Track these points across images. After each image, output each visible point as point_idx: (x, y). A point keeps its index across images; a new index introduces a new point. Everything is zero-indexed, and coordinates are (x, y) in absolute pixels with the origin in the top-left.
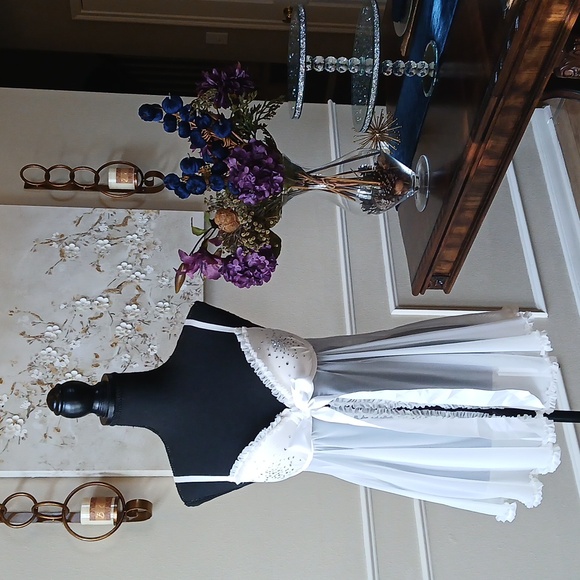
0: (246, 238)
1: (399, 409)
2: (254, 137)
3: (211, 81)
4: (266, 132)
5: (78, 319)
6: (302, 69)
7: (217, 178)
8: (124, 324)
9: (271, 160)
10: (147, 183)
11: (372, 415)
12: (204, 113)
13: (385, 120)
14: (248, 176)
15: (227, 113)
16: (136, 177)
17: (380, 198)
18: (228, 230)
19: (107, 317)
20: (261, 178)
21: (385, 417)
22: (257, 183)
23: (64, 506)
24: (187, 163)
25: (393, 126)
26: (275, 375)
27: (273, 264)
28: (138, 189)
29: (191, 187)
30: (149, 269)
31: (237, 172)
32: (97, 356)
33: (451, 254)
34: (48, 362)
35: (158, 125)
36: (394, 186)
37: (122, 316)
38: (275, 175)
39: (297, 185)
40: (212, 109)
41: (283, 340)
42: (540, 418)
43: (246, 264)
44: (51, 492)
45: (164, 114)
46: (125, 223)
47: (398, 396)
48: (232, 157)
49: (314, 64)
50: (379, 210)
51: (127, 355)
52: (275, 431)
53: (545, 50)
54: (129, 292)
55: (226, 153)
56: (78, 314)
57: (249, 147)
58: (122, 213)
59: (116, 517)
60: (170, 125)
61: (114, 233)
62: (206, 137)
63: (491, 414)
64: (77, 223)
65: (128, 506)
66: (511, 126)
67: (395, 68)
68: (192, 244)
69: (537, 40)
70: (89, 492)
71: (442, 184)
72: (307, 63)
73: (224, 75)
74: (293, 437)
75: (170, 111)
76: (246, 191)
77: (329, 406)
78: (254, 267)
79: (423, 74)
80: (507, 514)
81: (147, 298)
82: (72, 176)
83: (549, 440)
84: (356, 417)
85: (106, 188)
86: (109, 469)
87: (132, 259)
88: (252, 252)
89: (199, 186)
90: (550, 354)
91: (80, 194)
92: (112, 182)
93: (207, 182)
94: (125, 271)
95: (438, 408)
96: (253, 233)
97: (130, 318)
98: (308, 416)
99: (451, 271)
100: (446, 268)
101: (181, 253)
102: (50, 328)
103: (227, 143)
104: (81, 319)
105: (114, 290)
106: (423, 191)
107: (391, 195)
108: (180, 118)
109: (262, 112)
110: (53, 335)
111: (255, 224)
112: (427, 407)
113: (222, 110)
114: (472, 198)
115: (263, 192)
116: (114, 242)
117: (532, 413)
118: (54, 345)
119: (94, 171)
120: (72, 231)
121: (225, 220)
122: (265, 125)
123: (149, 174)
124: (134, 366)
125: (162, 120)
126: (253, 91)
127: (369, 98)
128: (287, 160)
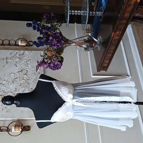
0: (54, 57)
1: (96, 102)
2: (56, 31)
3: (45, 17)
4: (59, 30)
5: (11, 79)
6: (69, 14)
7: (47, 42)
8: (23, 80)
9: (61, 37)
10: (29, 44)
11: (88, 104)
12: (43, 25)
13: (90, 27)
14: (55, 42)
15: (49, 25)
16: (26, 42)
17: (89, 47)
18: (50, 56)
19: (18, 78)
20: (58, 42)
21: (92, 104)
22: (57, 43)
23: (8, 127)
24: (39, 38)
25: (92, 29)
26: (63, 93)
27: (62, 64)
28: (27, 45)
29: (40, 44)
30: (29, 66)
31: (52, 40)
32: (16, 88)
33: (107, 61)
34: (3, 90)
35: (31, 28)
36: (92, 44)
38: (62, 41)
39: (67, 44)
40: (45, 24)
41: (65, 84)
42: (132, 104)
43: (54, 64)
44: (4, 124)
45: (33, 25)
46: (23, 54)
47: (95, 98)
48: (51, 36)
49: (72, 13)
50: (88, 50)
51: (24, 88)
52: (63, 108)
53: (132, 8)
54: (24, 72)
55: (49, 36)
56: (11, 78)
57: (55, 34)
58: (22, 52)
59: (21, 130)
60: (34, 28)
61: (20, 57)
62: (44, 31)
63: (120, 103)
64: (11, 54)
65: (24, 127)
66: (123, 28)
67: (93, 14)
68: (41, 59)
69: (130, 5)
70: (14, 124)
71: (105, 44)
72: (70, 12)
73: (48, 15)
74: (68, 110)
75: (34, 25)
76: (54, 45)
77: (77, 101)
78: (57, 65)
79: (100, 15)
80: (124, 129)
81: (29, 73)
82: (9, 42)
83: (135, 110)
84: (84, 104)
85: (18, 45)
86: (19, 117)
87: (25, 63)
88: (56, 61)
89: (42, 44)
90: (135, 87)
91: (11, 47)
92: (20, 44)
93: (44, 43)
94: (23, 66)
95: (106, 102)
96: (56, 56)
97: (24, 78)
98: (72, 104)
99: (107, 66)
100: (106, 65)
101: (38, 62)
102: (4, 81)
103: (49, 33)
104: (12, 79)
105: (20, 71)
106: (100, 45)
107: (92, 46)
108: (36, 26)
109: (58, 25)
110: (4, 83)
111: (57, 54)
112: (103, 101)
113: (48, 25)
114: (112, 47)
115: (59, 46)
116: (20, 59)
117: (130, 103)
118: (5, 86)
119: (15, 41)
120: (9, 56)
121: (49, 53)
122: (59, 28)
123: (29, 42)
124: (26, 91)
125: (32, 27)
126: (56, 19)
127: (86, 21)
128: (65, 38)
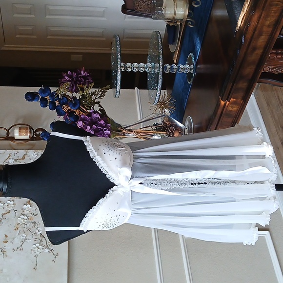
2: (93, 109)
3: (67, 78)
4: (100, 106)
6: (119, 70)
8: (22, 216)
9: (102, 122)
10: (36, 135)
12: (64, 96)
13: (166, 97)
15: (78, 96)
16: (30, 132)
19: (12, 212)
25: (171, 100)
26: (108, 166)
28: (32, 139)
32: (6, 236)
35: (36, 104)
36: (173, 134)
37: (21, 212)
38: (105, 130)
39: (119, 135)
40: (69, 94)
41: (113, 144)
45: (40, 97)
46: (24, 158)
48: (80, 121)
49: (125, 67)
51: (24, 235)
53: (260, 54)
55: (77, 118)
57: (90, 115)
58: (22, 152)
60: (44, 103)
62: (66, 109)
67: (171, 68)
69: (254, 49)
72: (121, 67)
75: (44, 96)
79: (187, 71)
85: (13, 139)
92: (17, 135)
97: (26, 212)
103: (77, 112)
108: (48, 98)
109: (97, 94)
113: (74, 94)
119: (6, 130)
122: (99, 102)
123: (37, 130)
124: (28, 241)
125: (39, 101)
126: (91, 83)
127: (157, 85)
128: (112, 121)
